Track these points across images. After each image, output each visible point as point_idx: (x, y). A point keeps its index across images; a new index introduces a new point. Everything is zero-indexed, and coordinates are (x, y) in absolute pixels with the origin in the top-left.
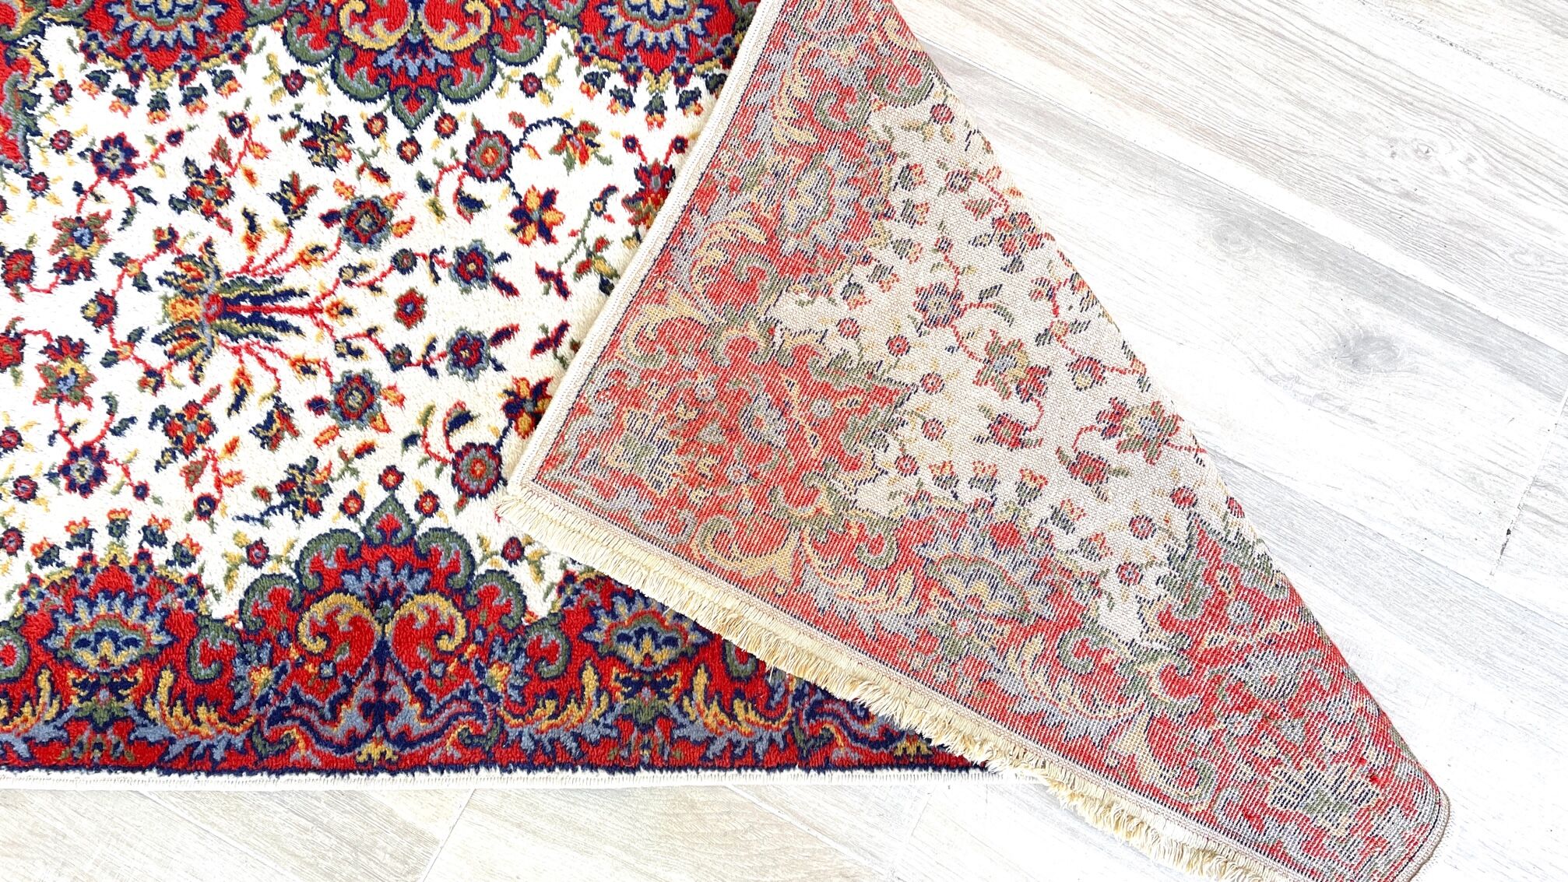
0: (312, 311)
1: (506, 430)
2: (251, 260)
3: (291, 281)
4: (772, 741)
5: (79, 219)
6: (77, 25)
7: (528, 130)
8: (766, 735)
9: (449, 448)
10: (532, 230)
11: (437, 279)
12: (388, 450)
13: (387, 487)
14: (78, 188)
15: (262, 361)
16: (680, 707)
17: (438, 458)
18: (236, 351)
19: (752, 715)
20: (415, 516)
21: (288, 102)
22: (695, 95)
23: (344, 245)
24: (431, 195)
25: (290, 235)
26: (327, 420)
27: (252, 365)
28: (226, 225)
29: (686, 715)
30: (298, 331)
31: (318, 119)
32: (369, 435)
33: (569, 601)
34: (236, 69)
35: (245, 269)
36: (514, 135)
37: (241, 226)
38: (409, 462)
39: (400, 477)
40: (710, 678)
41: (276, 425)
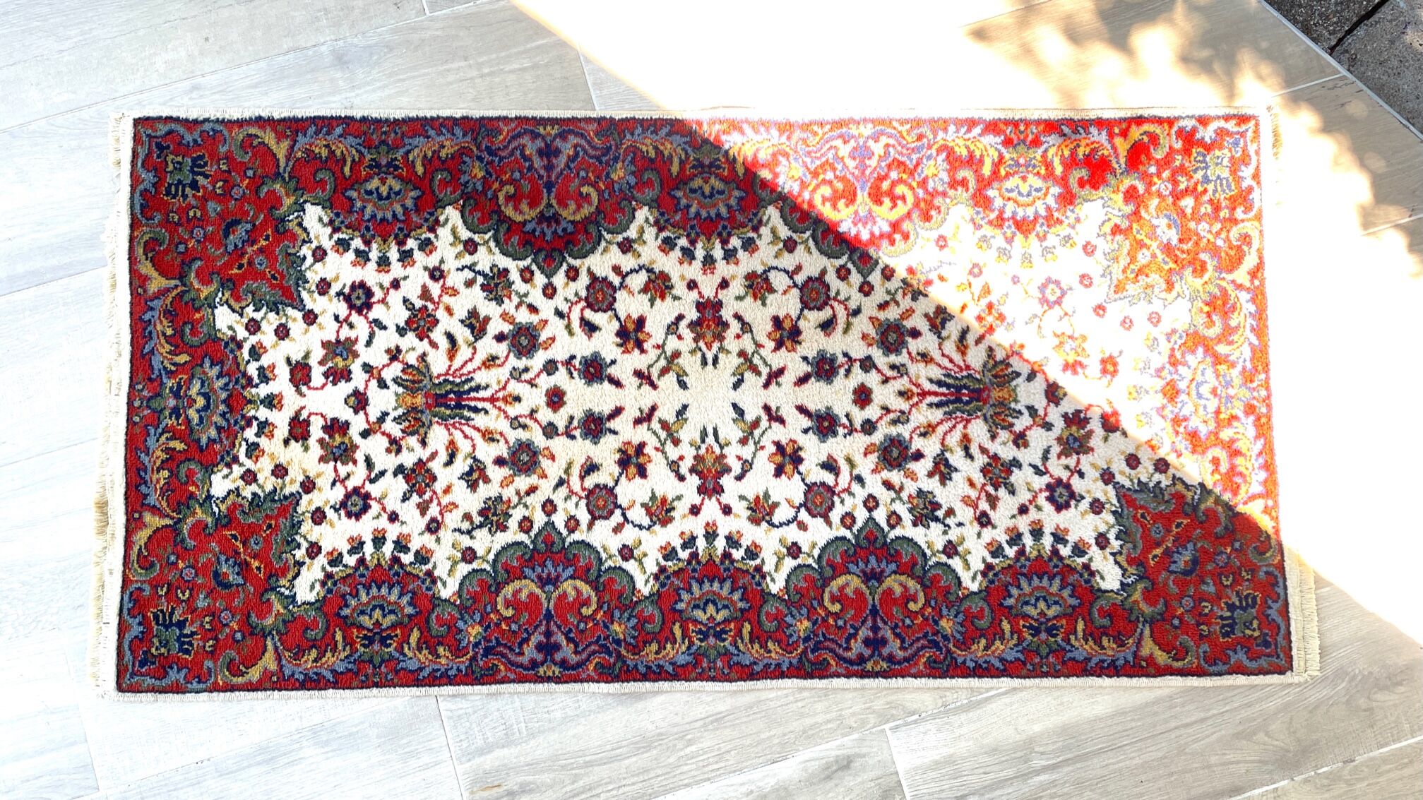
0: (924, 394)
1: (799, 318)
2: (965, 427)
3: (938, 414)
4: (632, 134)
5: (1078, 453)
6: (1099, 590)
7: (795, 518)
8: (636, 137)
9: (832, 308)
10: (789, 450)
11: (847, 416)
12: (869, 305)
13: (869, 283)
14: (1081, 475)
15: (951, 361)
16: (686, 153)
17: (840, 302)
18: (968, 367)
19: (644, 149)
20: (850, 266)
21: (953, 535)
22: (684, 546)
23: (907, 436)
24: (855, 472)
25: (942, 444)
26: (909, 324)
27: (957, 358)
28: (984, 450)
29: (683, 149)
30: (931, 381)
31: (933, 524)
32: (882, 316)
33: (755, 215)
34: (990, 560)
35: (968, 421)
36: (804, 515)
37: (974, 450)
38: (856, 299)
39: (861, 290)
40: (669, 170)
41: (938, 321)
